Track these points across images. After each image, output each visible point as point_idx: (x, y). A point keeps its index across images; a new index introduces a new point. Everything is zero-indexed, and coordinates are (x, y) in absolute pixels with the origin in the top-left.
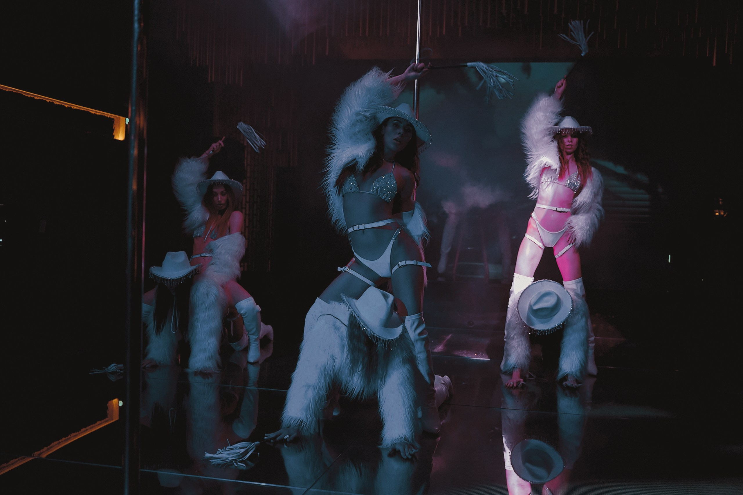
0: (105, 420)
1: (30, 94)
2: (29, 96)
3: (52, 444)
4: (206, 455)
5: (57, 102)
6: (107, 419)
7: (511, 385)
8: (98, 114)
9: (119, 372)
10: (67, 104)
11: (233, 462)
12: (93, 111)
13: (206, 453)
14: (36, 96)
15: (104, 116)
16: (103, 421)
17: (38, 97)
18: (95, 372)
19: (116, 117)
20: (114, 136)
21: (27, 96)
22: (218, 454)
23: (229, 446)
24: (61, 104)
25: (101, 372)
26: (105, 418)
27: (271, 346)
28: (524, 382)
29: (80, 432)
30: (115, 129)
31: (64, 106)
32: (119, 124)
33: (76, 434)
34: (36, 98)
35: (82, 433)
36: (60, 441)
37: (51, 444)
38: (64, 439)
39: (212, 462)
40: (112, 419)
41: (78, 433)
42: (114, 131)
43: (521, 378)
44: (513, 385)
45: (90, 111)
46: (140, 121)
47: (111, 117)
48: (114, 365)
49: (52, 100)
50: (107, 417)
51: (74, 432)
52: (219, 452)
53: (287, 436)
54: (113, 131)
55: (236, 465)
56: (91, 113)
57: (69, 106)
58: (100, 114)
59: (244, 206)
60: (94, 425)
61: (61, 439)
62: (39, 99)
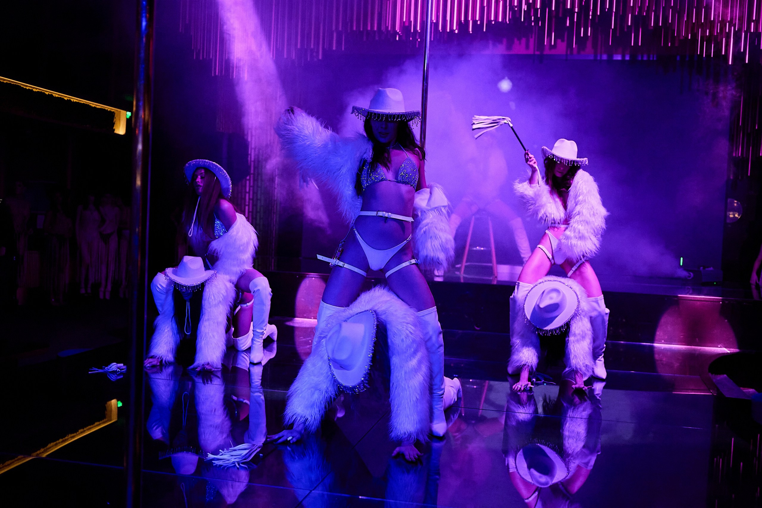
0: (103, 421)
1: (28, 86)
2: (27, 88)
3: (49, 446)
4: (208, 456)
5: (56, 94)
6: (105, 420)
7: (519, 388)
8: (98, 107)
9: (119, 371)
10: (67, 97)
11: (235, 463)
12: (93, 104)
13: (208, 454)
14: (34, 88)
15: (105, 109)
16: (101, 422)
17: (36, 89)
18: (95, 371)
19: (117, 111)
20: (114, 130)
21: (26, 88)
22: (221, 455)
23: (231, 447)
24: (60, 96)
25: (100, 371)
26: (103, 419)
27: (275, 346)
28: (531, 385)
29: (77, 433)
30: (116, 122)
31: (63, 98)
32: (120, 118)
33: (73, 435)
34: (34, 90)
35: (79, 434)
36: (58, 442)
37: (47, 445)
38: (61, 440)
39: (215, 463)
40: (111, 420)
41: (75, 434)
42: (115, 125)
43: (529, 382)
44: (521, 388)
45: (90, 105)
46: (145, 115)
47: (111, 110)
48: (115, 363)
49: (51, 92)
50: (105, 418)
51: (71, 433)
52: (222, 453)
53: (290, 438)
54: (113, 124)
55: (238, 467)
56: (90, 106)
57: (69, 99)
58: (100, 107)
59: (247, 203)
60: (92, 426)
61: (58, 440)
62: (38, 91)
